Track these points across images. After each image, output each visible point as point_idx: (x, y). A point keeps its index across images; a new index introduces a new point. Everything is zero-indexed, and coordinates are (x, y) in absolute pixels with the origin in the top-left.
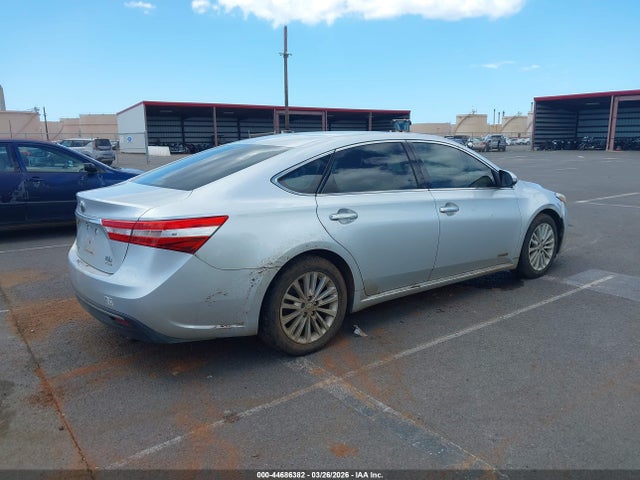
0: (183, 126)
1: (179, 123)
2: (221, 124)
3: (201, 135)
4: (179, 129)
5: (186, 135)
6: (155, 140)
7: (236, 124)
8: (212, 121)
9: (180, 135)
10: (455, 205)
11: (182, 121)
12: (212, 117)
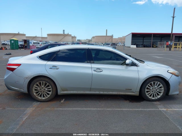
0: (143, 40)
1: (142, 39)
2: (154, 39)
3: (148, 42)
4: (142, 40)
5: (144, 42)
6: (134, 43)
7: (160, 39)
8: (151, 38)
9: (142, 42)
10: (102, 70)
11: (143, 38)
12: (152, 37)
